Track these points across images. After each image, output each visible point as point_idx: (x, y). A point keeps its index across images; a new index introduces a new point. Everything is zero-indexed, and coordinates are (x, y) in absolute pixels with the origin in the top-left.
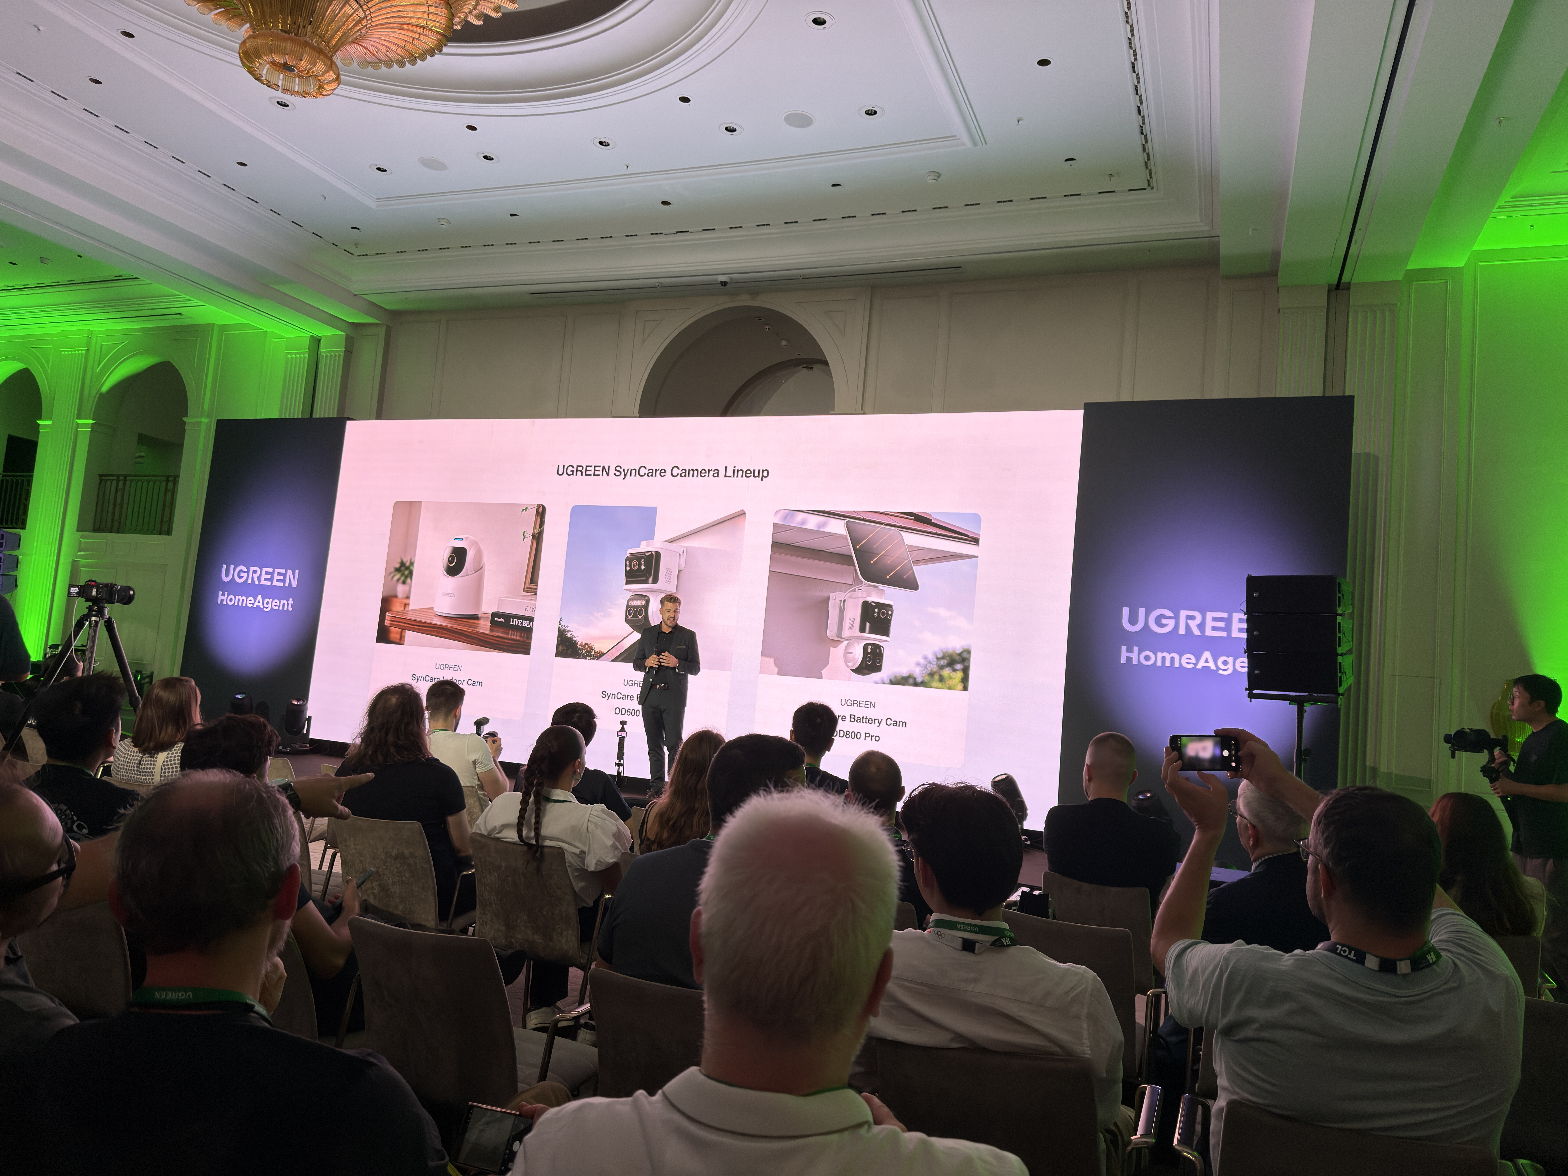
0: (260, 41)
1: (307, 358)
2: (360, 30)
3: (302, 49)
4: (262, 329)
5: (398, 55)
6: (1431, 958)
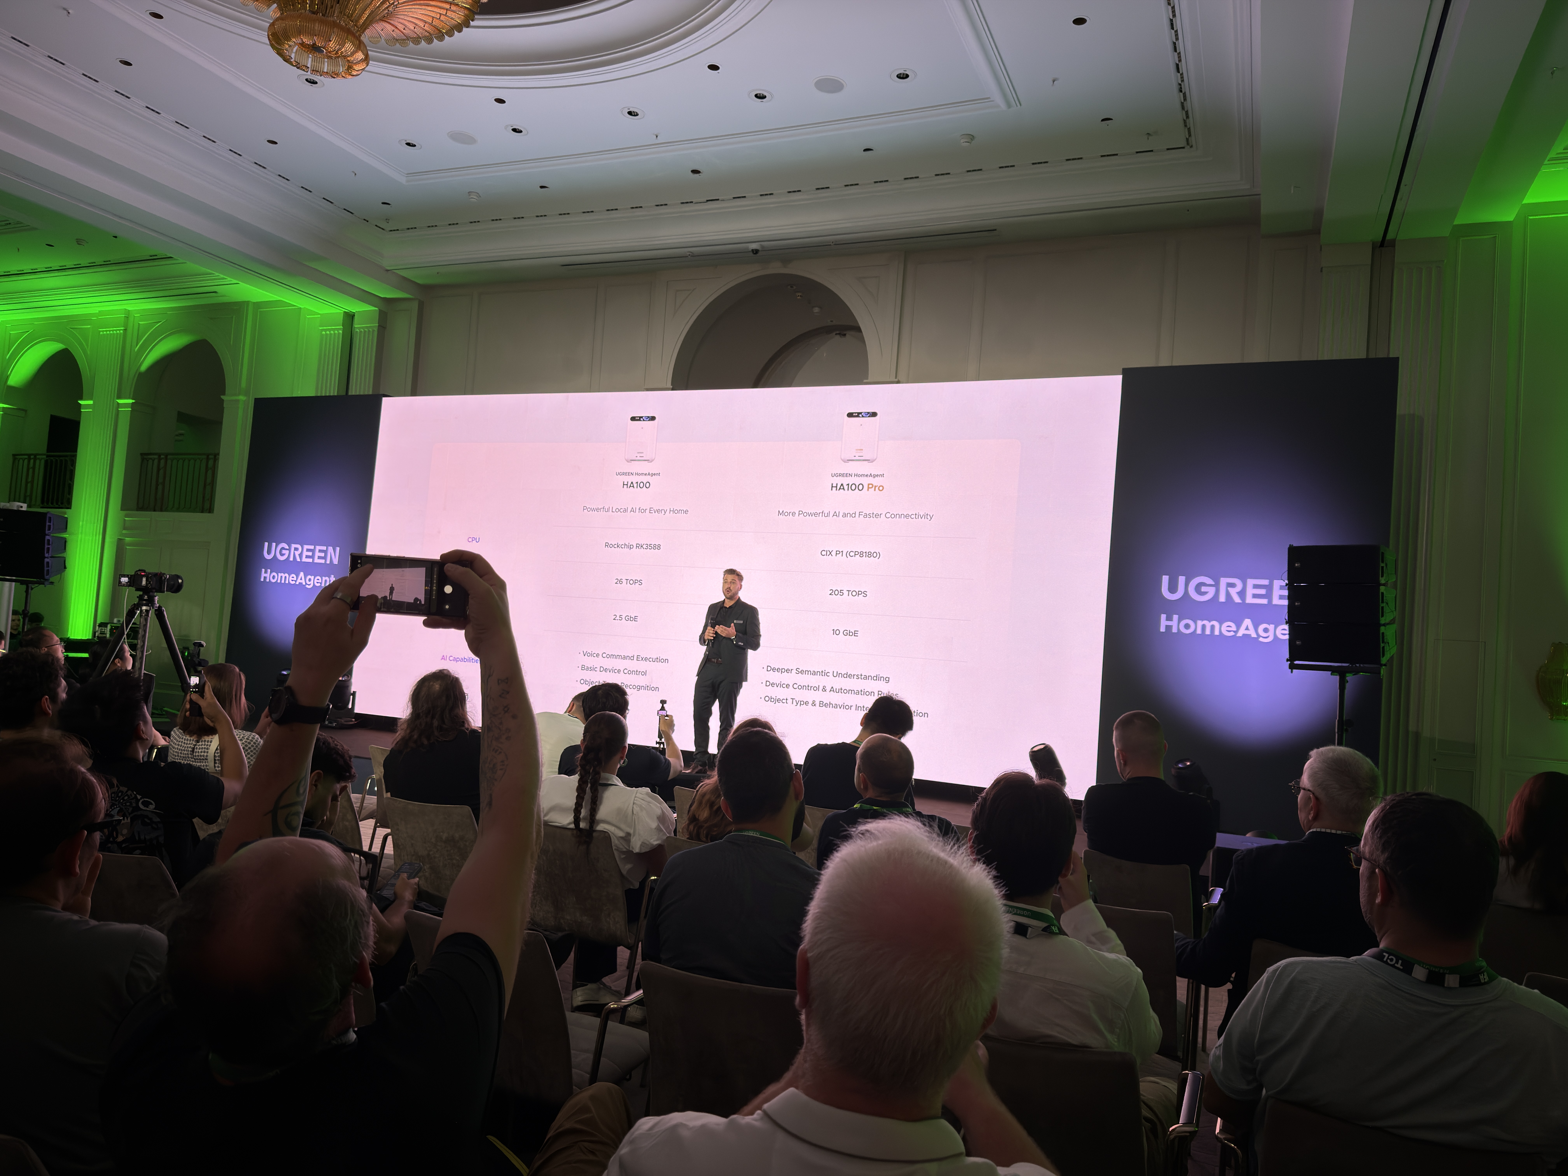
0: (289, 23)
1: (341, 334)
2: (387, 8)
3: (330, 30)
4: (296, 306)
5: (426, 31)
6: (1484, 978)
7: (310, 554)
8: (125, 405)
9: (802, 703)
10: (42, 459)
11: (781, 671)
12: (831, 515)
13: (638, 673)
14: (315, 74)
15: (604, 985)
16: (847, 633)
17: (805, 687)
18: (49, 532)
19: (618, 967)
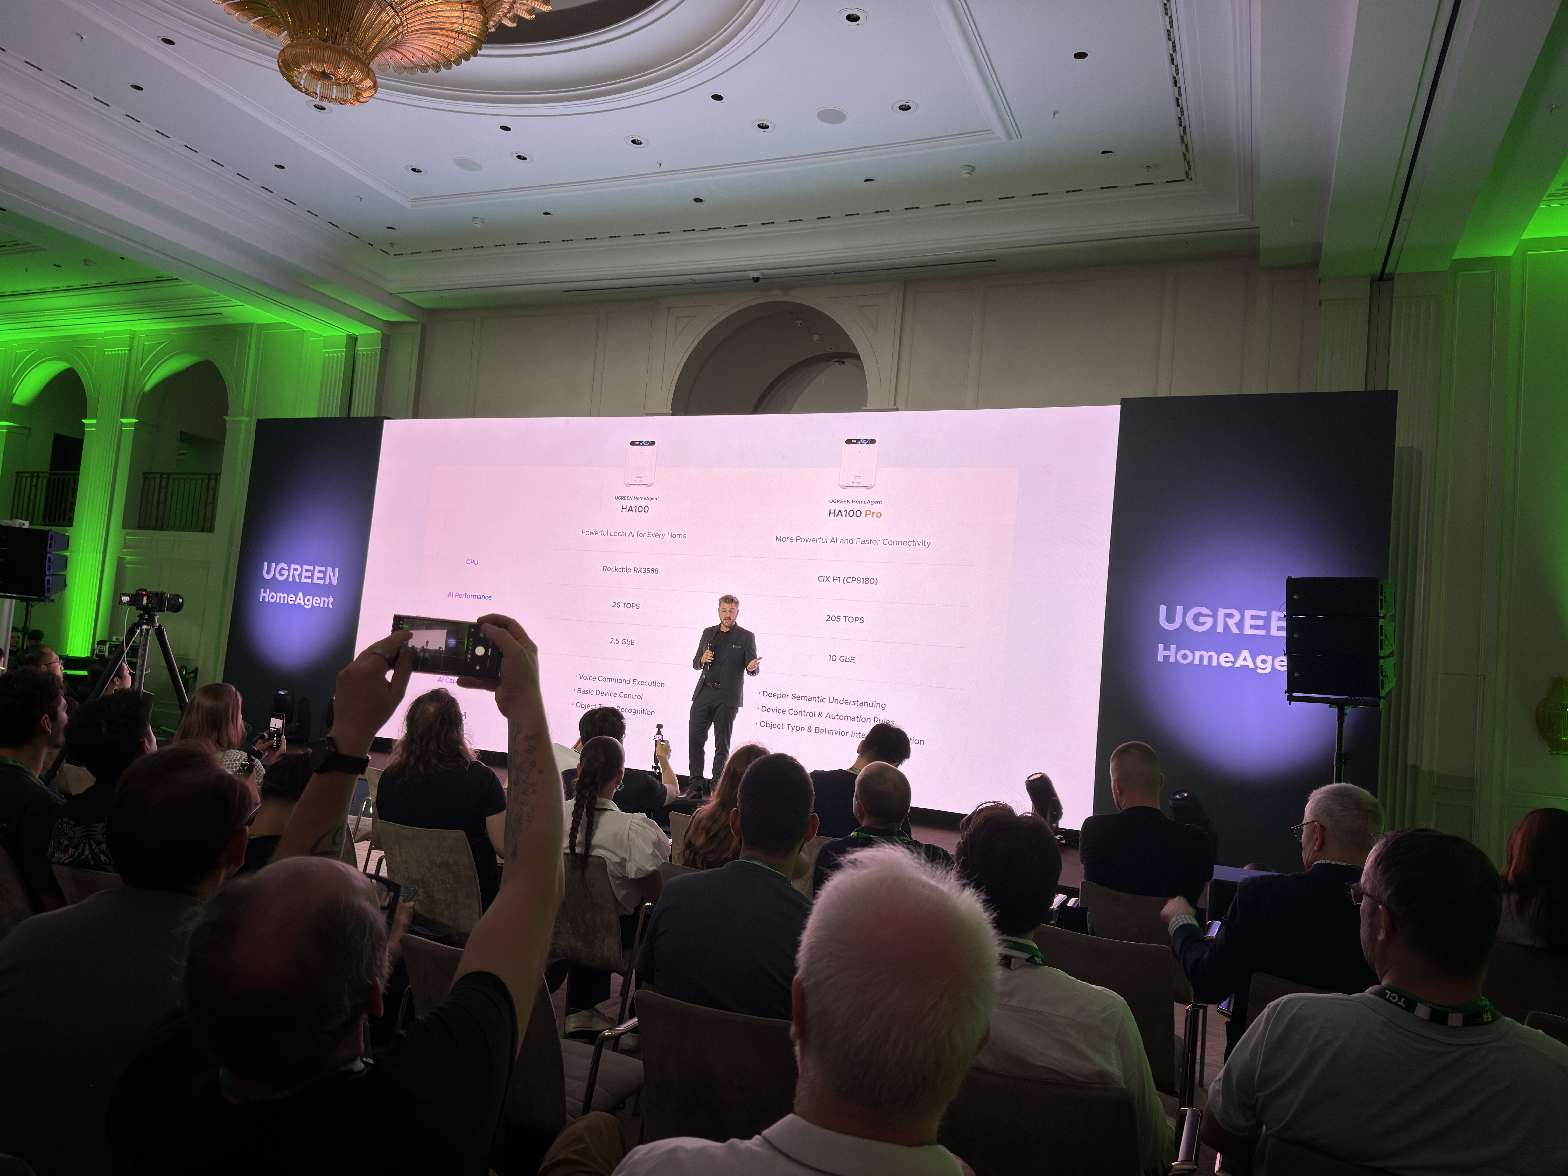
0: (299, 50)
1: (344, 357)
2: (396, 36)
3: (340, 57)
4: (299, 328)
5: (434, 59)
6: (1487, 1017)
7: (309, 574)
8: (129, 425)
9: (798, 728)
10: (45, 477)
11: (777, 696)
12: (829, 540)
13: (634, 697)
14: (323, 100)
15: (598, 1011)
16: (844, 659)
17: (801, 713)
18: (51, 549)
19: (611, 993)
